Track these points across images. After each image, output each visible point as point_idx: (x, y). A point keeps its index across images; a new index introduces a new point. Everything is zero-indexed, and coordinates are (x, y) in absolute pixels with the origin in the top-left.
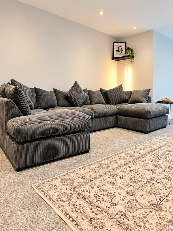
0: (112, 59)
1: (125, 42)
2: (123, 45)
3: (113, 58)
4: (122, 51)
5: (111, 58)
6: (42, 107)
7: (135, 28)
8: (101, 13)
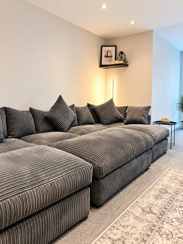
0: (100, 67)
1: (115, 46)
2: (112, 50)
3: (101, 66)
4: (111, 57)
5: (98, 65)
6: (15, 135)
7: (132, 23)
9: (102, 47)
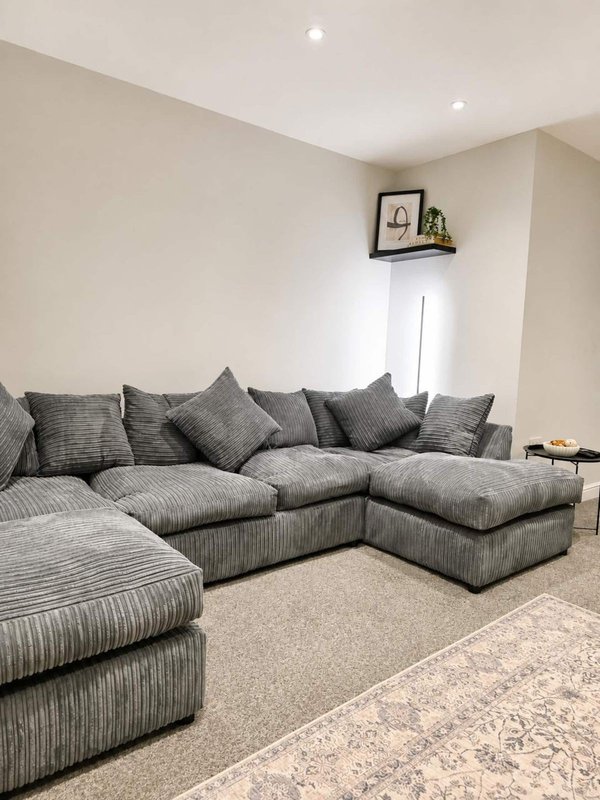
0: (371, 256)
1: (422, 192)
2: (411, 204)
3: (376, 253)
4: (407, 225)
8: (316, 35)
9: (381, 195)
